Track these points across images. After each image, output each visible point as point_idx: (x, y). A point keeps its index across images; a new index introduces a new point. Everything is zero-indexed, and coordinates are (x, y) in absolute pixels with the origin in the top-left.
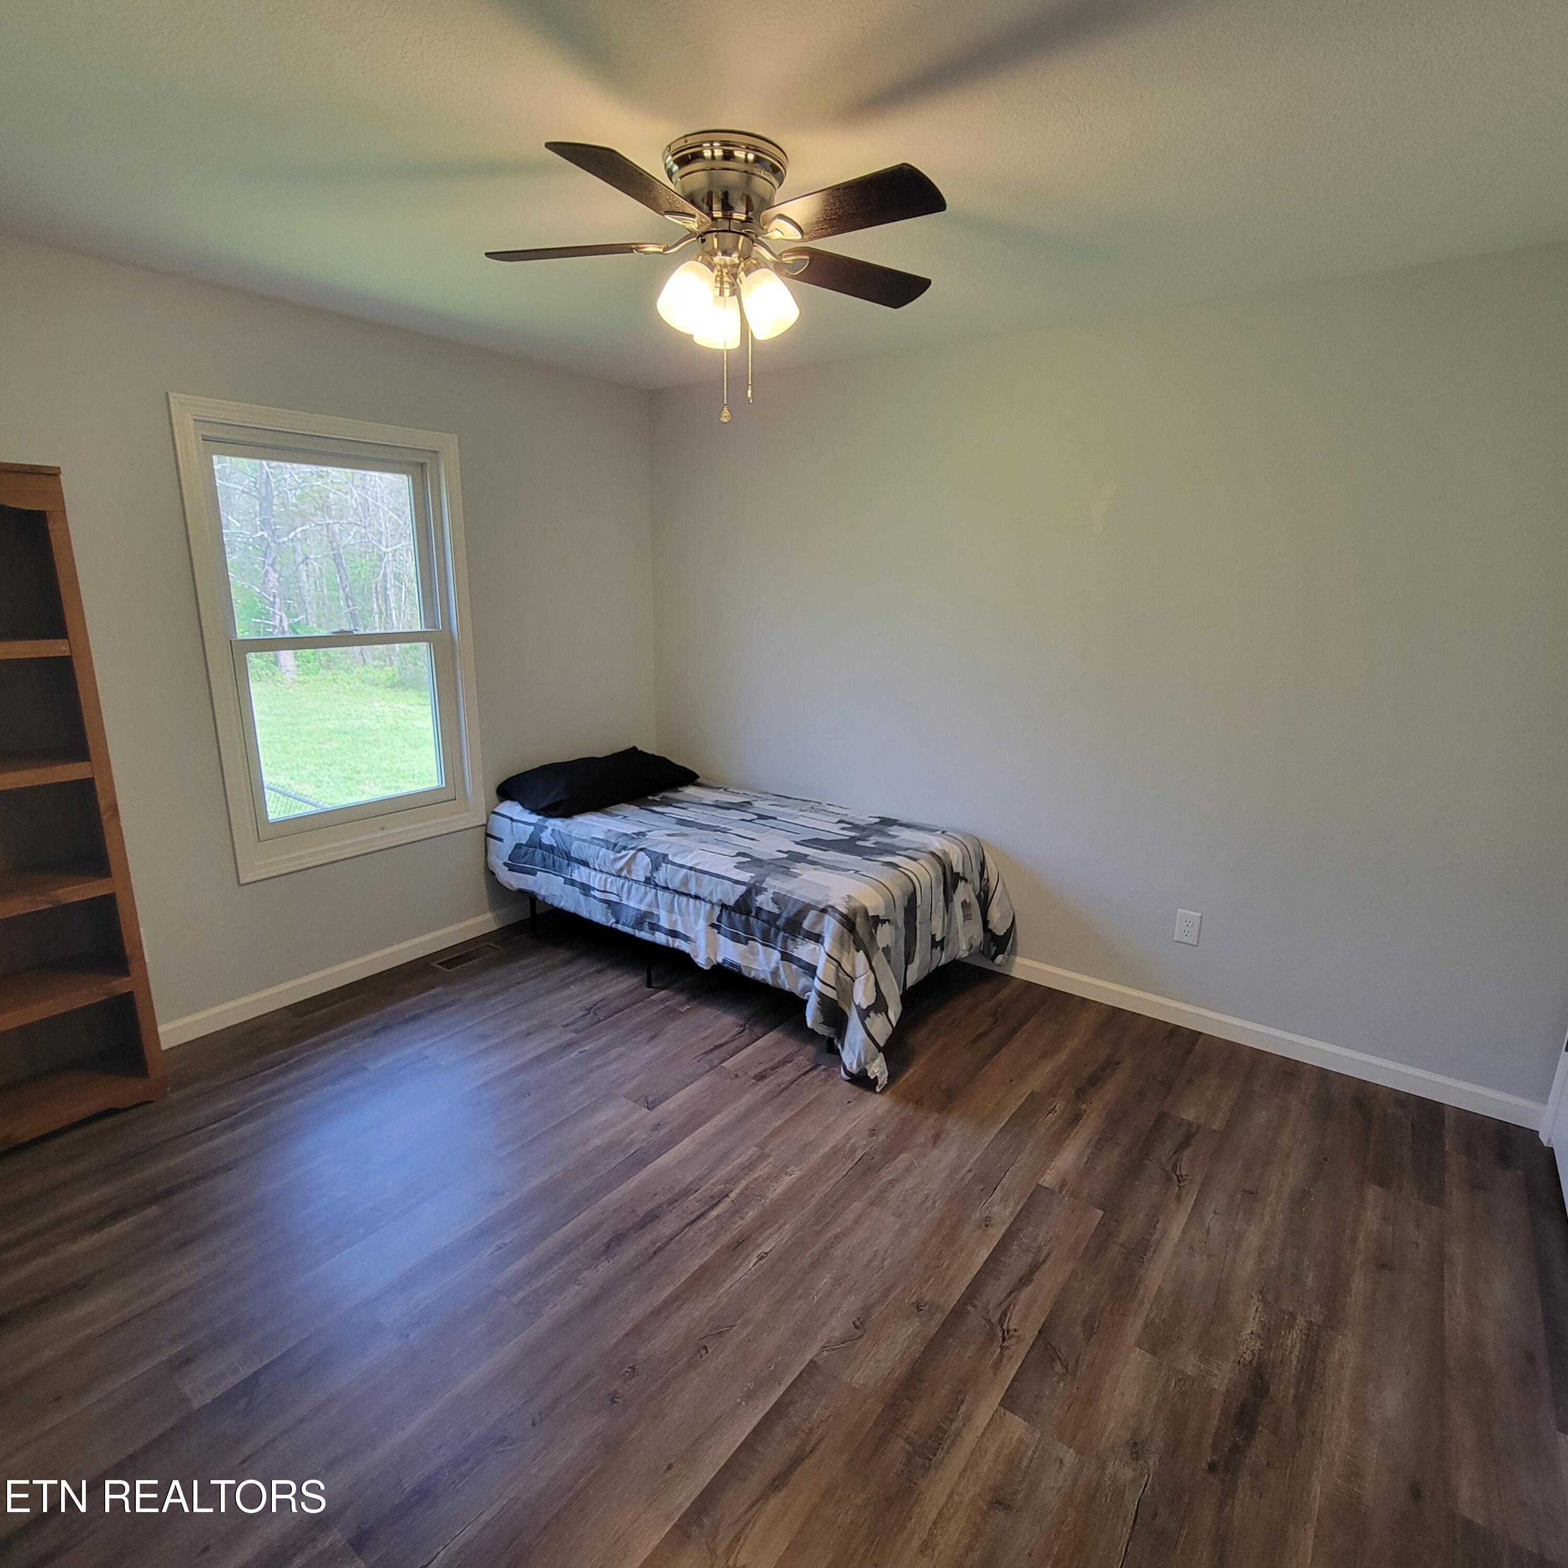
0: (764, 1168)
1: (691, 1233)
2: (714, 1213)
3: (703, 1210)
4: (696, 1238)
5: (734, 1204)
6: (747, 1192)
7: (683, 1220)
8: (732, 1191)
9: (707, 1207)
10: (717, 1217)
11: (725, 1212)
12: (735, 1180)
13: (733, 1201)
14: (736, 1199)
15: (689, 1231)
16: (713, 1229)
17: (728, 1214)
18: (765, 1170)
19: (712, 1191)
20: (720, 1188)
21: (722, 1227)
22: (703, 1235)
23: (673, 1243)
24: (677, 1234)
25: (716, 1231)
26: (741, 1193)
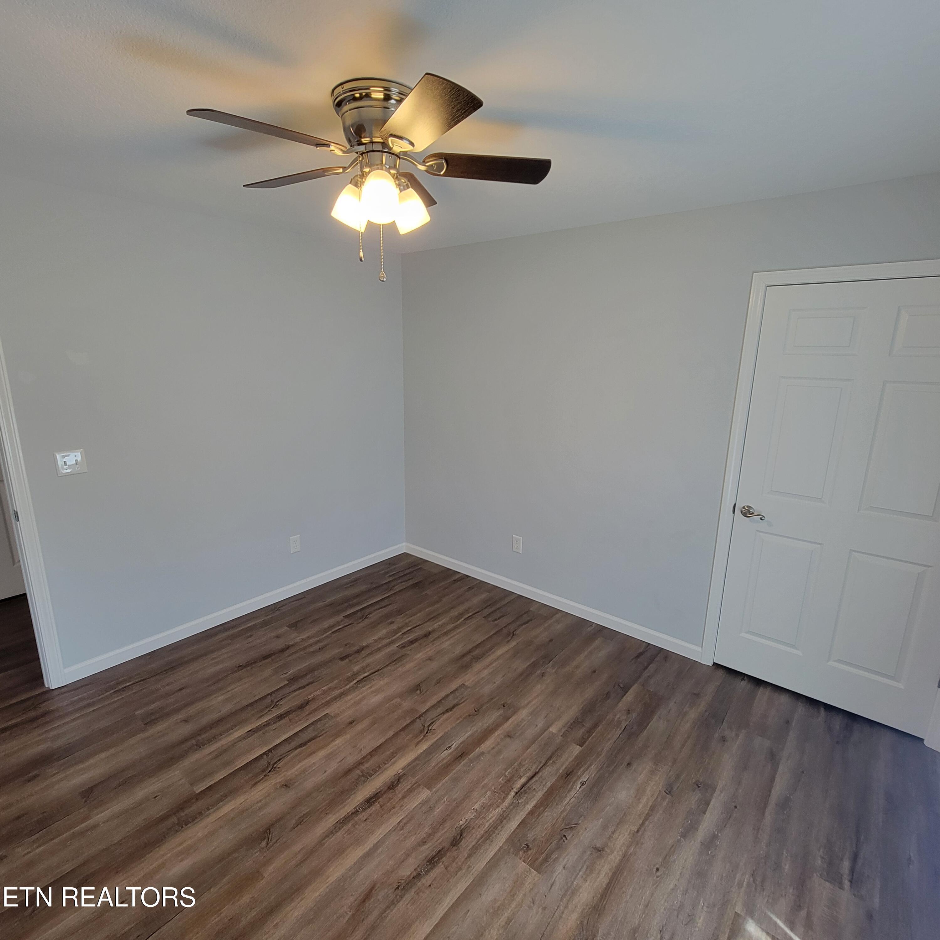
0: (492, 817)
1: (534, 767)
2: (523, 780)
3: (530, 783)
4: (531, 764)
5: (511, 787)
6: (504, 795)
7: (541, 777)
8: (514, 797)
9: (528, 785)
10: (520, 778)
11: (516, 781)
12: (512, 807)
13: (512, 789)
14: (510, 791)
15: (537, 768)
16: (522, 770)
17: (515, 779)
18: (491, 815)
19: (527, 797)
20: (522, 800)
21: (516, 770)
22: (527, 766)
23: (543, 762)
24: (542, 766)
25: (520, 768)
26: (507, 795)
